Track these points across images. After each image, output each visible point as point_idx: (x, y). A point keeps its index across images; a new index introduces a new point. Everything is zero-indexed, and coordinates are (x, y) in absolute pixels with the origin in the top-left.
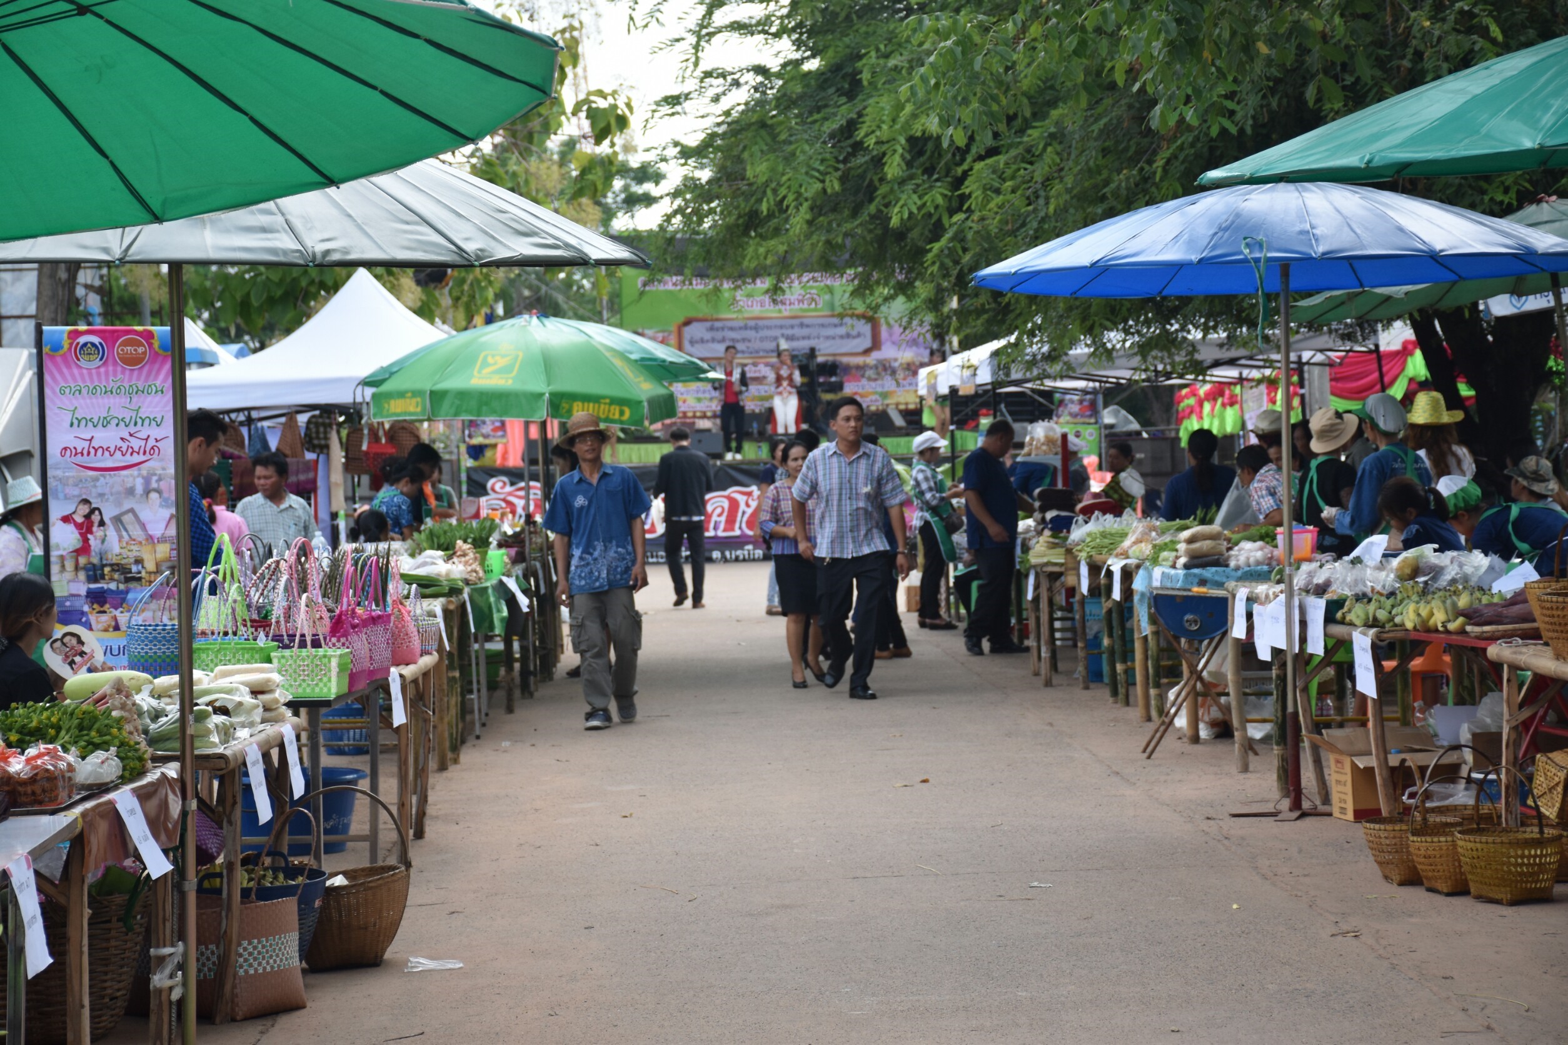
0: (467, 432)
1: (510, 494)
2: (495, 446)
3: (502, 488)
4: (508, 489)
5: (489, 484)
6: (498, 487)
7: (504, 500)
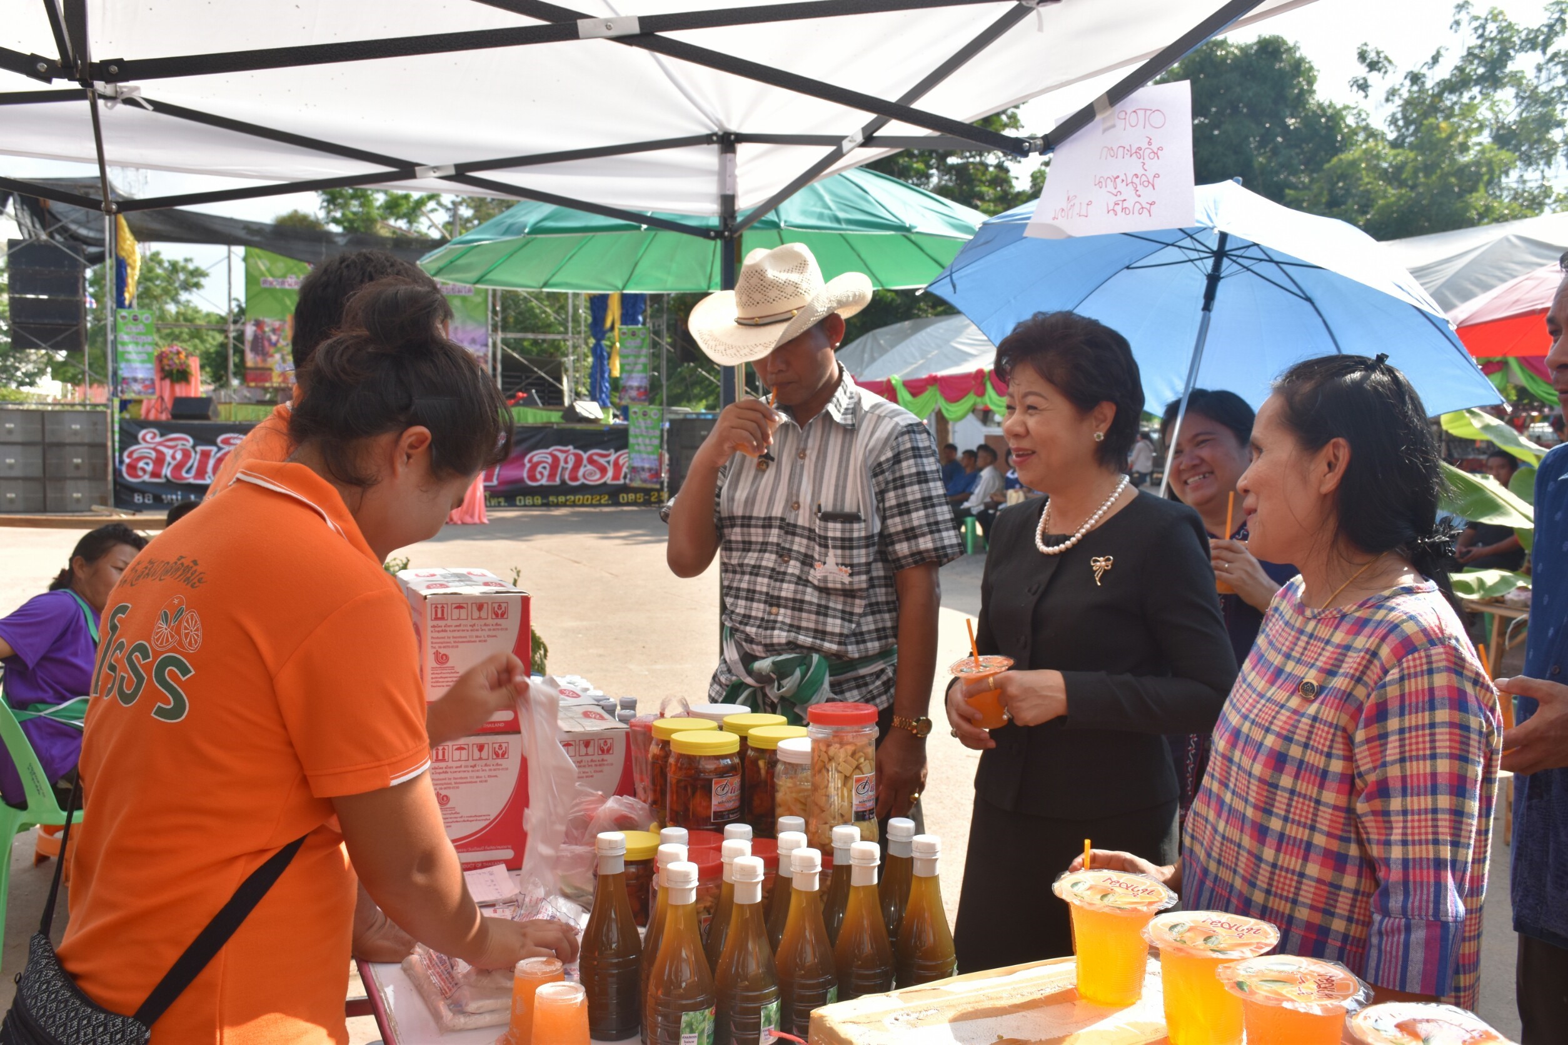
0: (119, 388)
1: (160, 444)
2: (140, 402)
3: (153, 438)
4: (158, 439)
5: (140, 435)
6: (148, 438)
7: (154, 449)
